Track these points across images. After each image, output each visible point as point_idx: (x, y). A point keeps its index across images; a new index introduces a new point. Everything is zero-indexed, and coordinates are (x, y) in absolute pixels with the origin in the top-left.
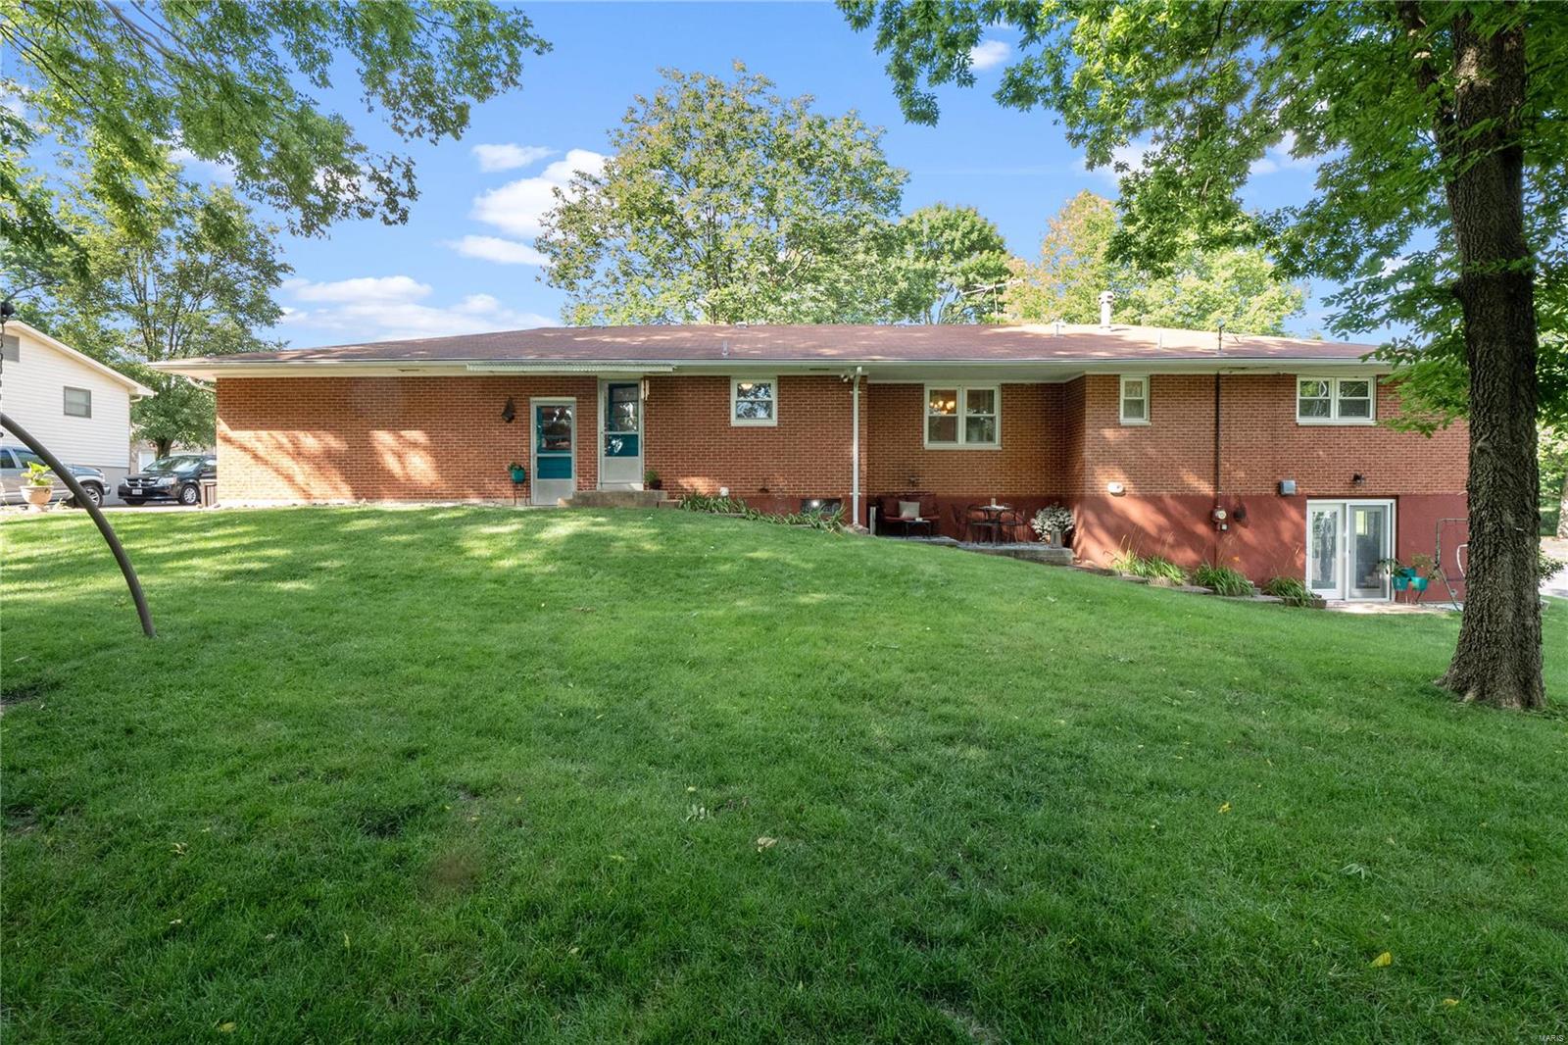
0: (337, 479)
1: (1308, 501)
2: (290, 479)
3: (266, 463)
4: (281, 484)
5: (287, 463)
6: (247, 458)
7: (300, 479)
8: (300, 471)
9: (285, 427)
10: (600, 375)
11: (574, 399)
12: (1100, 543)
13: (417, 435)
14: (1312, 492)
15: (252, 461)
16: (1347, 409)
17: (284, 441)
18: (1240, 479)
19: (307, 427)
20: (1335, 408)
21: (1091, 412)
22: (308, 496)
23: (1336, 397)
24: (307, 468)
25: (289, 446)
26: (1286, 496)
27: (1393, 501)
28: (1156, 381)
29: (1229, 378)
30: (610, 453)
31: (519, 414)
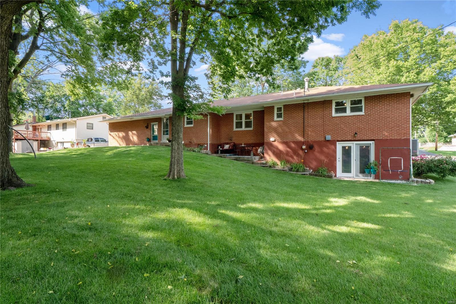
0: (124, 141)
1: (337, 143)
2: (118, 141)
3: (115, 139)
4: (116, 142)
5: (117, 138)
6: (112, 137)
7: (119, 141)
8: (119, 140)
9: (117, 131)
10: (162, 117)
11: (157, 123)
12: (269, 156)
13: (134, 132)
14: (339, 139)
15: (113, 138)
16: (353, 110)
17: (117, 134)
18: (313, 136)
19: (120, 131)
20: (348, 110)
21: (266, 118)
22: (120, 145)
23: (348, 106)
24: (120, 139)
25: (117, 135)
26: (328, 141)
27: (373, 142)
28: (285, 106)
29: (308, 103)
30: (164, 134)
31: (149, 127)
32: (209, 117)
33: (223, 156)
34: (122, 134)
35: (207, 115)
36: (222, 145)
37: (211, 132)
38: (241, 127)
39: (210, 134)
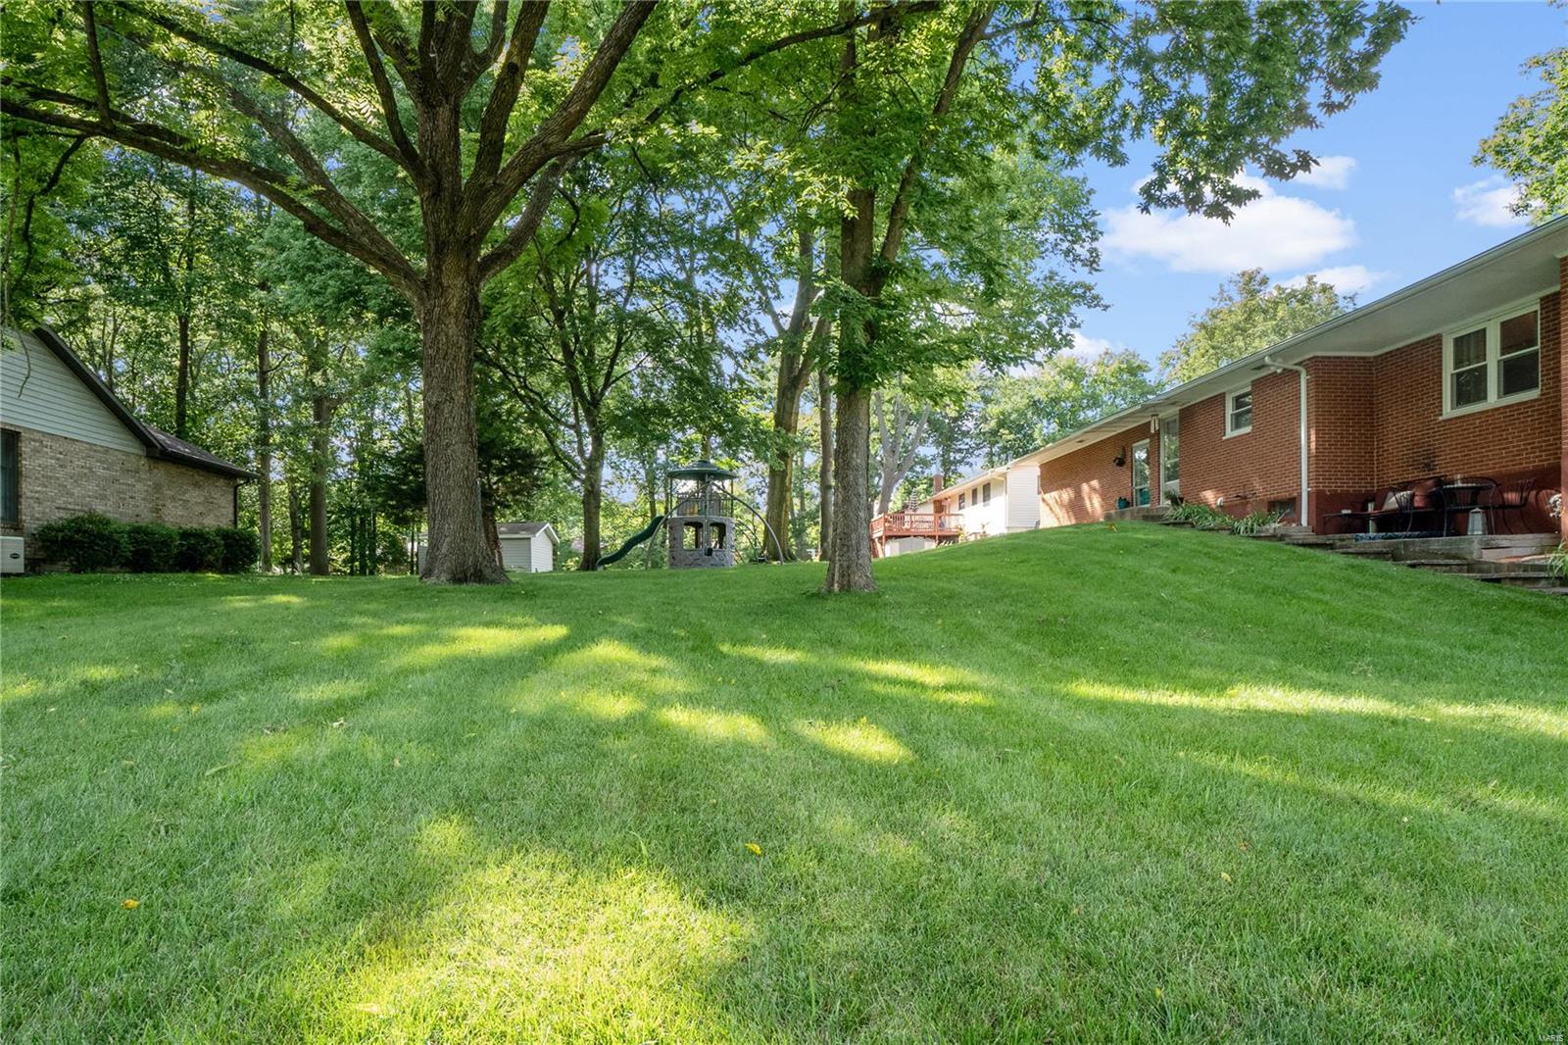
0: (1072, 517)
2: (1059, 520)
3: (1053, 512)
5: (1058, 510)
6: (1047, 509)
7: (1061, 520)
8: (1061, 514)
9: (1057, 489)
11: (1148, 440)
13: (1095, 483)
15: (1050, 511)
17: (1057, 497)
19: (1063, 487)
24: (1064, 512)
25: (1058, 500)
30: (1167, 479)
31: (1128, 460)
32: (1304, 378)
33: (1339, 543)
34: (1066, 495)
35: (1297, 374)
36: (1379, 498)
37: (1313, 445)
38: (1481, 396)
39: (1309, 450)
